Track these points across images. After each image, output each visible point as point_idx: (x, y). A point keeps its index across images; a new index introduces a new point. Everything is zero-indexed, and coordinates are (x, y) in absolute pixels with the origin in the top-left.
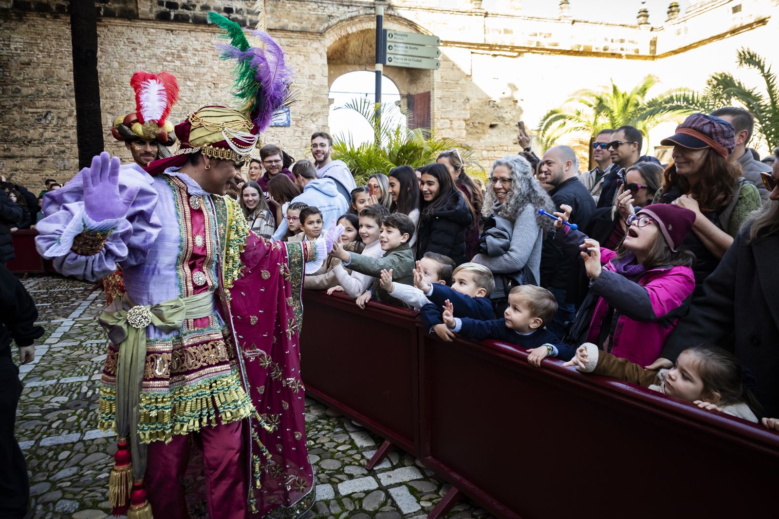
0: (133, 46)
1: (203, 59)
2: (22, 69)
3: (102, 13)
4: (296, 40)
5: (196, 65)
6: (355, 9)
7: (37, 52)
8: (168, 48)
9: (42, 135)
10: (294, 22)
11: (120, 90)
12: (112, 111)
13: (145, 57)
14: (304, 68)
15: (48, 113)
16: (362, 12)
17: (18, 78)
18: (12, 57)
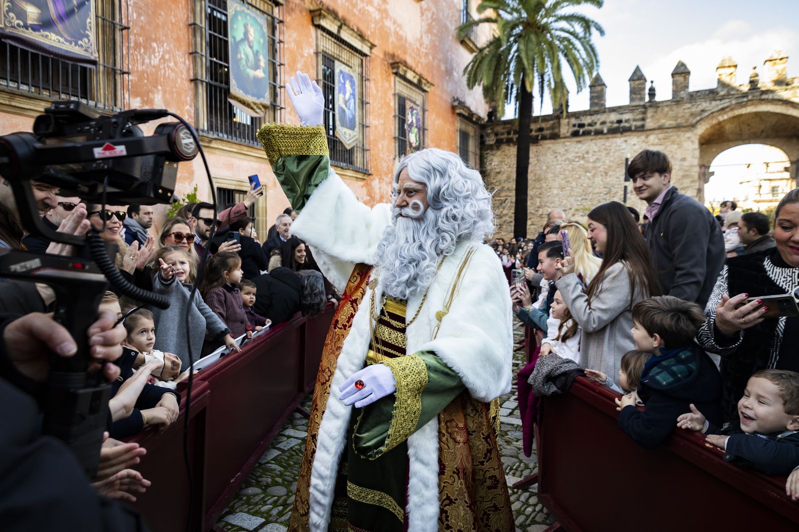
0: (556, 155)
1: (599, 157)
2: (496, 176)
3: (540, 138)
4: (671, 134)
5: (594, 162)
6: (727, 101)
7: (504, 165)
8: (577, 153)
9: (502, 212)
10: (671, 120)
11: (545, 183)
12: (540, 196)
13: (562, 161)
14: (676, 153)
15: (506, 200)
16: (734, 102)
17: (494, 181)
18: (492, 170)
